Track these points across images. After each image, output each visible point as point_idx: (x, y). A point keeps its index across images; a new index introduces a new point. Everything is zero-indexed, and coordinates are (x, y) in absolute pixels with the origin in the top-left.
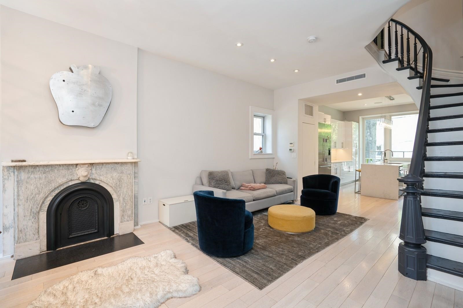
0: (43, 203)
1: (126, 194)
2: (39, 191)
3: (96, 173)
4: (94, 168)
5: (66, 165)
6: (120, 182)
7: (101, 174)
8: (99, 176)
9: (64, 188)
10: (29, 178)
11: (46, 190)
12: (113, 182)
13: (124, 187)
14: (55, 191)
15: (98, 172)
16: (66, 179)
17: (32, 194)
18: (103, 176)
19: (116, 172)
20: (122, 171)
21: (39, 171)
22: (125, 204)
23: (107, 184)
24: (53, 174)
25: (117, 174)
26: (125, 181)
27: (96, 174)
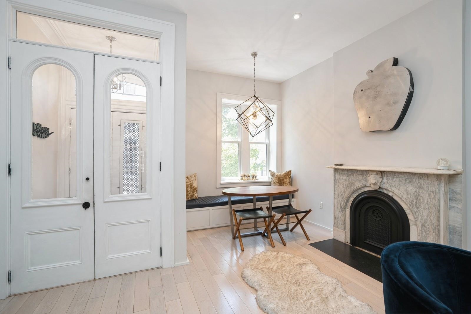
0: (347, 201)
1: (427, 220)
2: (345, 191)
3: (387, 182)
4: (385, 176)
5: (361, 170)
6: (417, 199)
7: (393, 185)
8: (390, 186)
9: (361, 192)
10: (340, 178)
11: (349, 191)
12: (408, 197)
13: (424, 208)
14: (355, 194)
15: (390, 182)
16: (361, 184)
17: (341, 191)
18: (395, 187)
19: (411, 185)
20: (421, 185)
21: (345, 174)
22: (424, 234)
23: (400, 198)
24: (353, 178)
25: (414, 188)
26: (426, 201)
27: (387, 184)
